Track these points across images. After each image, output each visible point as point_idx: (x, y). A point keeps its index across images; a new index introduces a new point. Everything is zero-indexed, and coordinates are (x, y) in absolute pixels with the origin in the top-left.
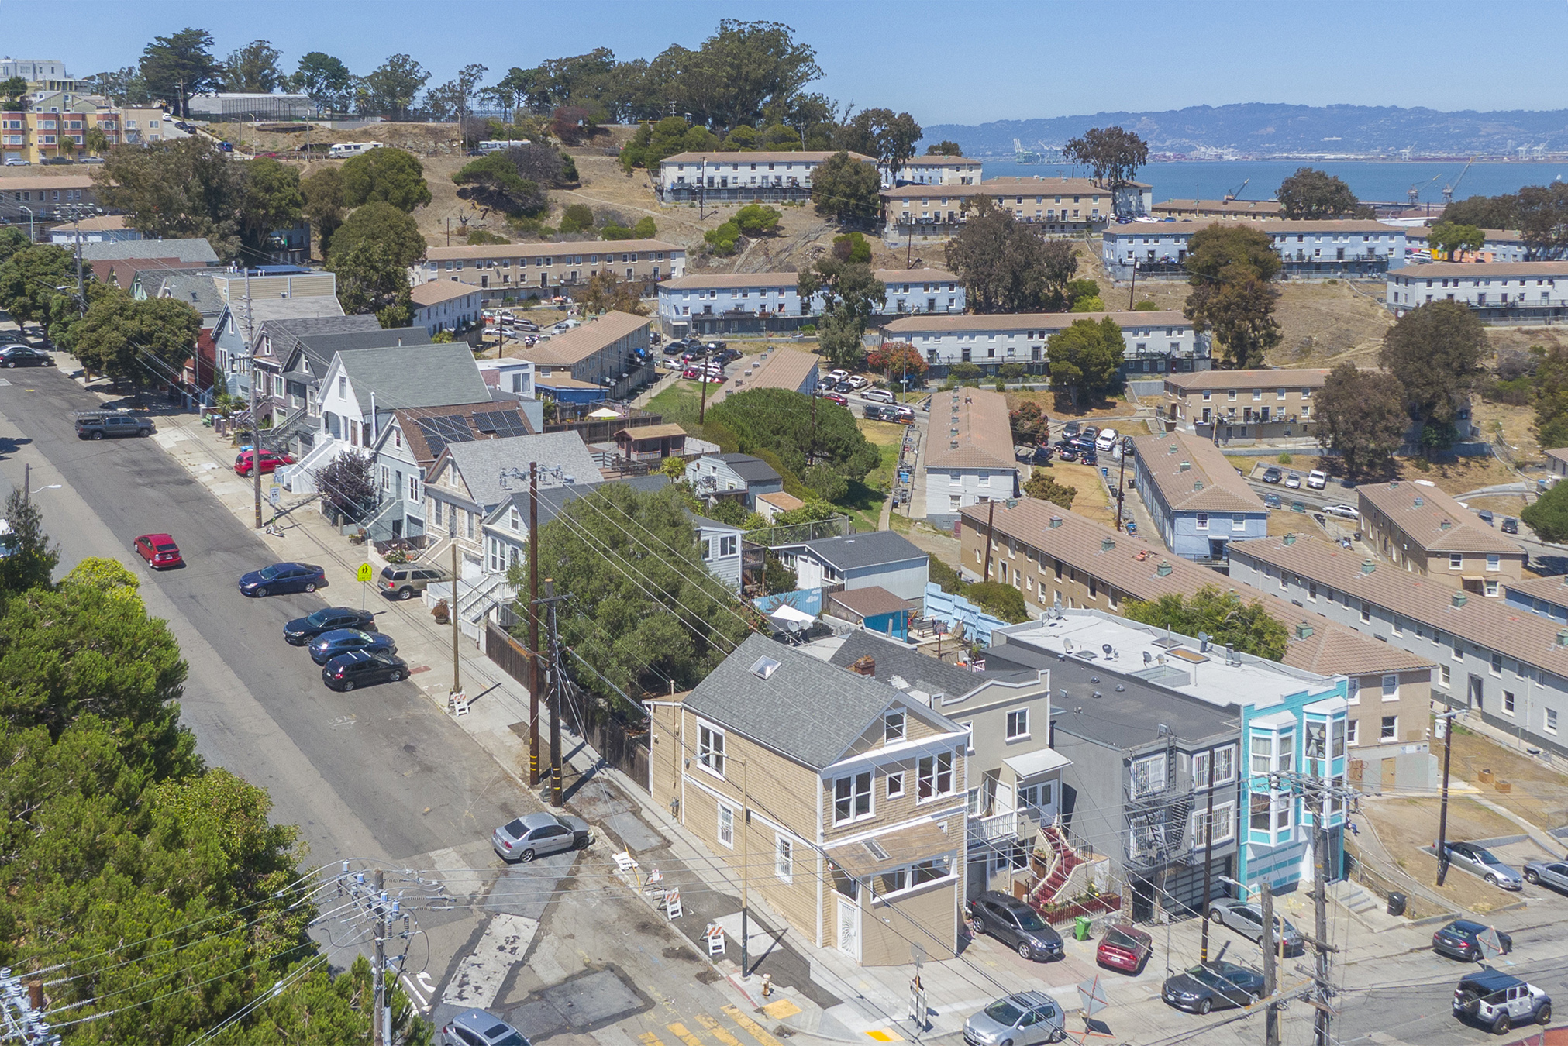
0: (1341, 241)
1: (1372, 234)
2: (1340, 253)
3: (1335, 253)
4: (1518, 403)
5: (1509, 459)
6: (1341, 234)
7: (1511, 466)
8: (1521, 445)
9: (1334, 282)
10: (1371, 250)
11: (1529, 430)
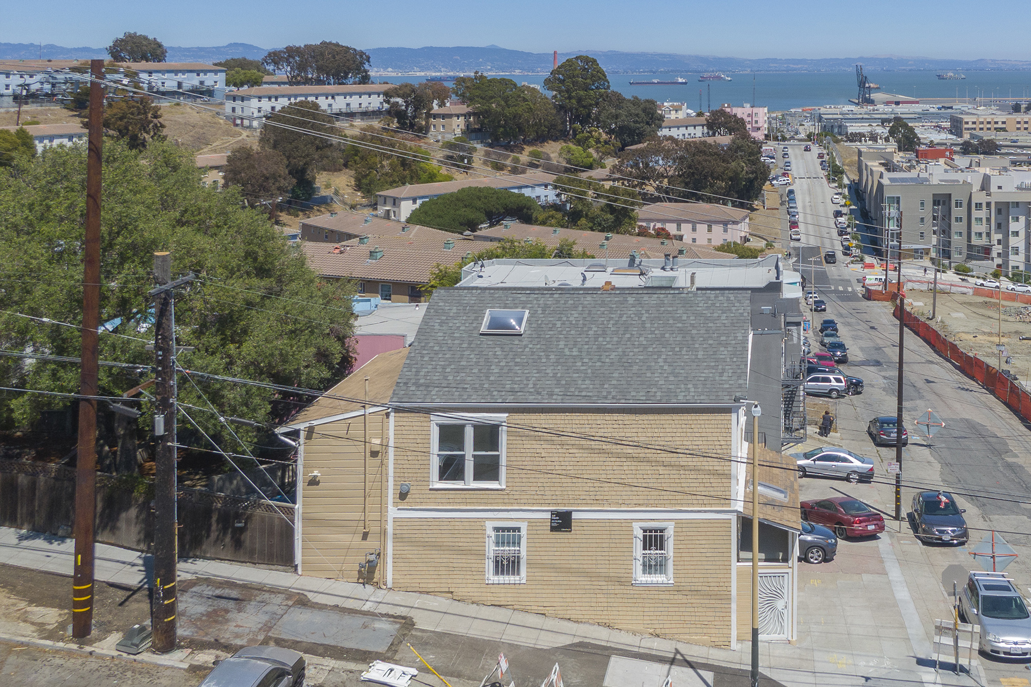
0: (180, 77)
1: (202, 71)
2: (180, 85)
3: (176, 84)
4: (335, 170)
5: (345, 204)
6: (180, 71)
7: (348, 208)
8: (348, 194)
9: (178, 104)
10: (202, 83)
11: (347, 185)
